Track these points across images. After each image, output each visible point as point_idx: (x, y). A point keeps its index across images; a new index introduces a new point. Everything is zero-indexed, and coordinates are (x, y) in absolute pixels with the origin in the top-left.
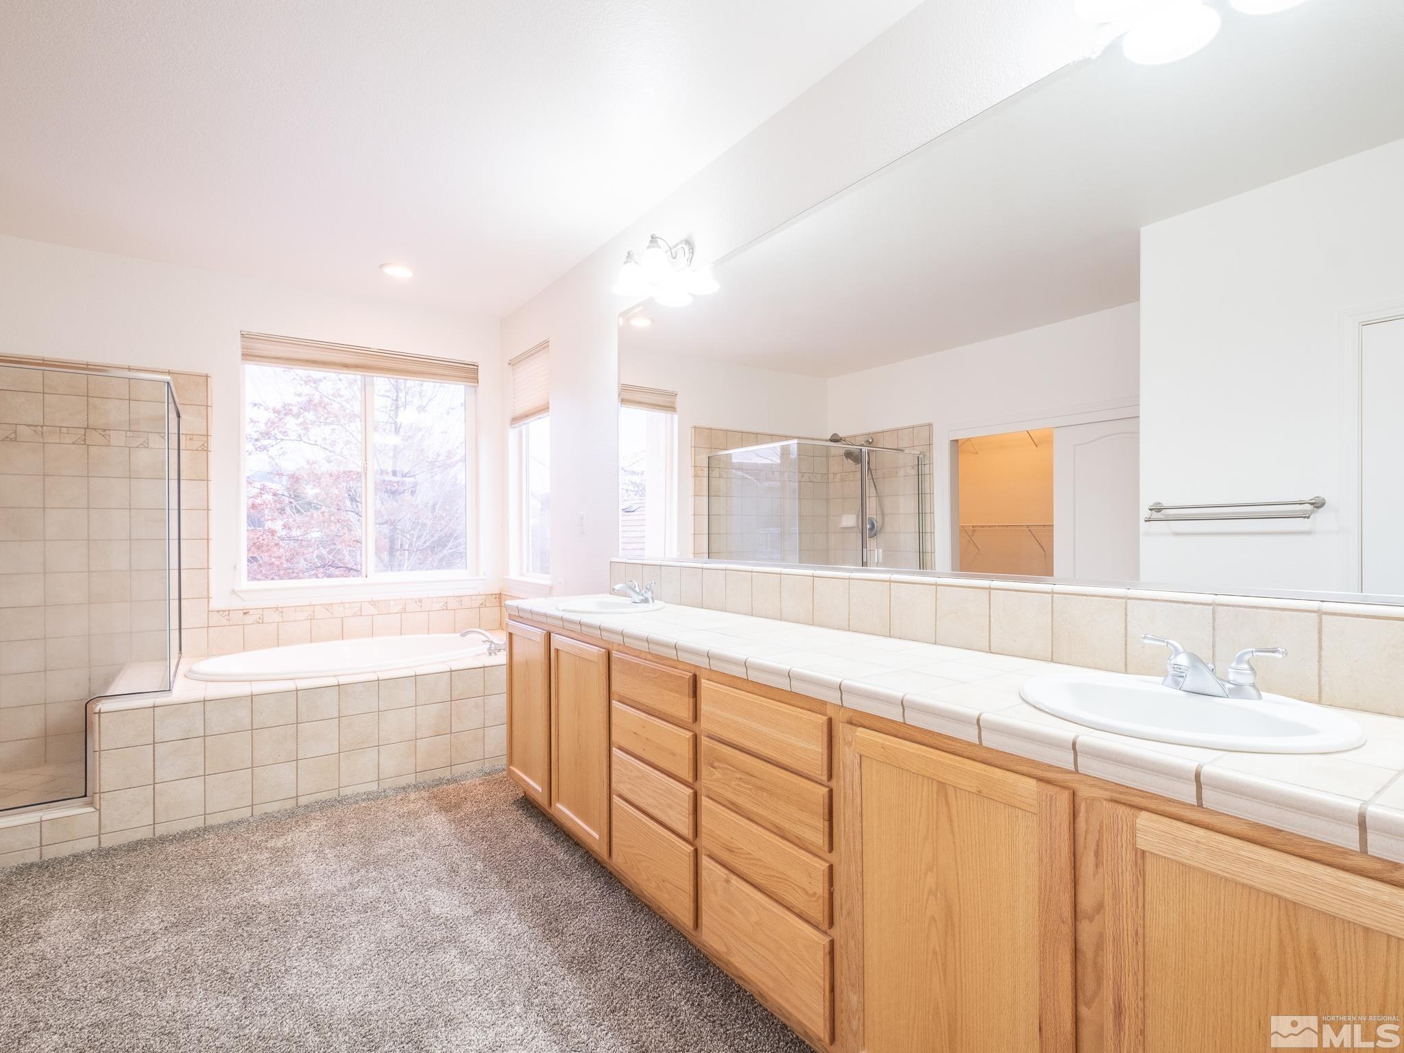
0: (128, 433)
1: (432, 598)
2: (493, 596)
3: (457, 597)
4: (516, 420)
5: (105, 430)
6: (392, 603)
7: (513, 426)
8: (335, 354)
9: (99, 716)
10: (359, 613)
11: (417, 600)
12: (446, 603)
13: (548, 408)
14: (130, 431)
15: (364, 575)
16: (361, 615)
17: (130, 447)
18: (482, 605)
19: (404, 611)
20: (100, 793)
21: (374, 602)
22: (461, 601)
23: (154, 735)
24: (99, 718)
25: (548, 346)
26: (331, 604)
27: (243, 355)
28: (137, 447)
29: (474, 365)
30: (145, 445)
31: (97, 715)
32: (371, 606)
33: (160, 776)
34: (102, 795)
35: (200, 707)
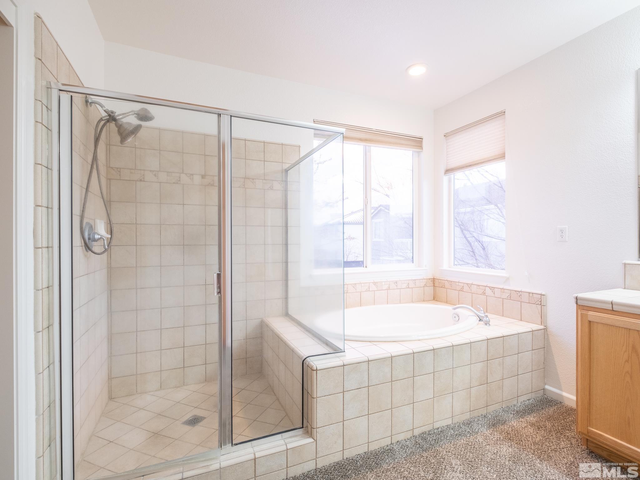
0: (264, 181)
1: (402, 280)
2: (431, 280)
3: (414, 280)
4: (448, 171)
5: (253, 179)
6: (383, 283)
7: (446, 175)
8: (355, 133)
9: (317, 372)
10: (368, 289)
11: (395, 282)
12: (408, 284)
13: (504, 156)
14: (264, 179)
15: (365, 266)
16: (369, 291)
17: (264, 189)
18: (425, 286)
19: (389, 289)
20: (317, 428)
21: (375, 283)
22: (415, 283)
23: (343, 386)
24: (317, 374)
25: (505, 114)
26: (355, 284)
27: (314, 134)
28: (268, 189)
29: (421, 139)
30: (271, 188)
31: (315, 371)
32: (373, 285)
33: (347, 415)
34: (318, 430)
35: (365, 366)
